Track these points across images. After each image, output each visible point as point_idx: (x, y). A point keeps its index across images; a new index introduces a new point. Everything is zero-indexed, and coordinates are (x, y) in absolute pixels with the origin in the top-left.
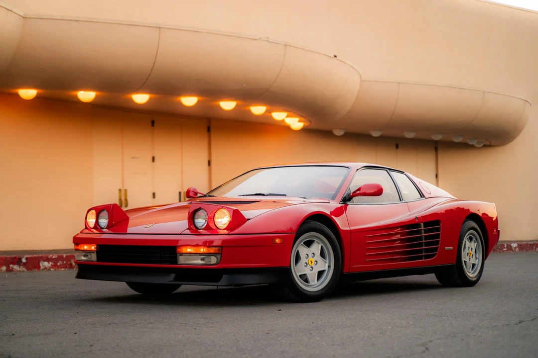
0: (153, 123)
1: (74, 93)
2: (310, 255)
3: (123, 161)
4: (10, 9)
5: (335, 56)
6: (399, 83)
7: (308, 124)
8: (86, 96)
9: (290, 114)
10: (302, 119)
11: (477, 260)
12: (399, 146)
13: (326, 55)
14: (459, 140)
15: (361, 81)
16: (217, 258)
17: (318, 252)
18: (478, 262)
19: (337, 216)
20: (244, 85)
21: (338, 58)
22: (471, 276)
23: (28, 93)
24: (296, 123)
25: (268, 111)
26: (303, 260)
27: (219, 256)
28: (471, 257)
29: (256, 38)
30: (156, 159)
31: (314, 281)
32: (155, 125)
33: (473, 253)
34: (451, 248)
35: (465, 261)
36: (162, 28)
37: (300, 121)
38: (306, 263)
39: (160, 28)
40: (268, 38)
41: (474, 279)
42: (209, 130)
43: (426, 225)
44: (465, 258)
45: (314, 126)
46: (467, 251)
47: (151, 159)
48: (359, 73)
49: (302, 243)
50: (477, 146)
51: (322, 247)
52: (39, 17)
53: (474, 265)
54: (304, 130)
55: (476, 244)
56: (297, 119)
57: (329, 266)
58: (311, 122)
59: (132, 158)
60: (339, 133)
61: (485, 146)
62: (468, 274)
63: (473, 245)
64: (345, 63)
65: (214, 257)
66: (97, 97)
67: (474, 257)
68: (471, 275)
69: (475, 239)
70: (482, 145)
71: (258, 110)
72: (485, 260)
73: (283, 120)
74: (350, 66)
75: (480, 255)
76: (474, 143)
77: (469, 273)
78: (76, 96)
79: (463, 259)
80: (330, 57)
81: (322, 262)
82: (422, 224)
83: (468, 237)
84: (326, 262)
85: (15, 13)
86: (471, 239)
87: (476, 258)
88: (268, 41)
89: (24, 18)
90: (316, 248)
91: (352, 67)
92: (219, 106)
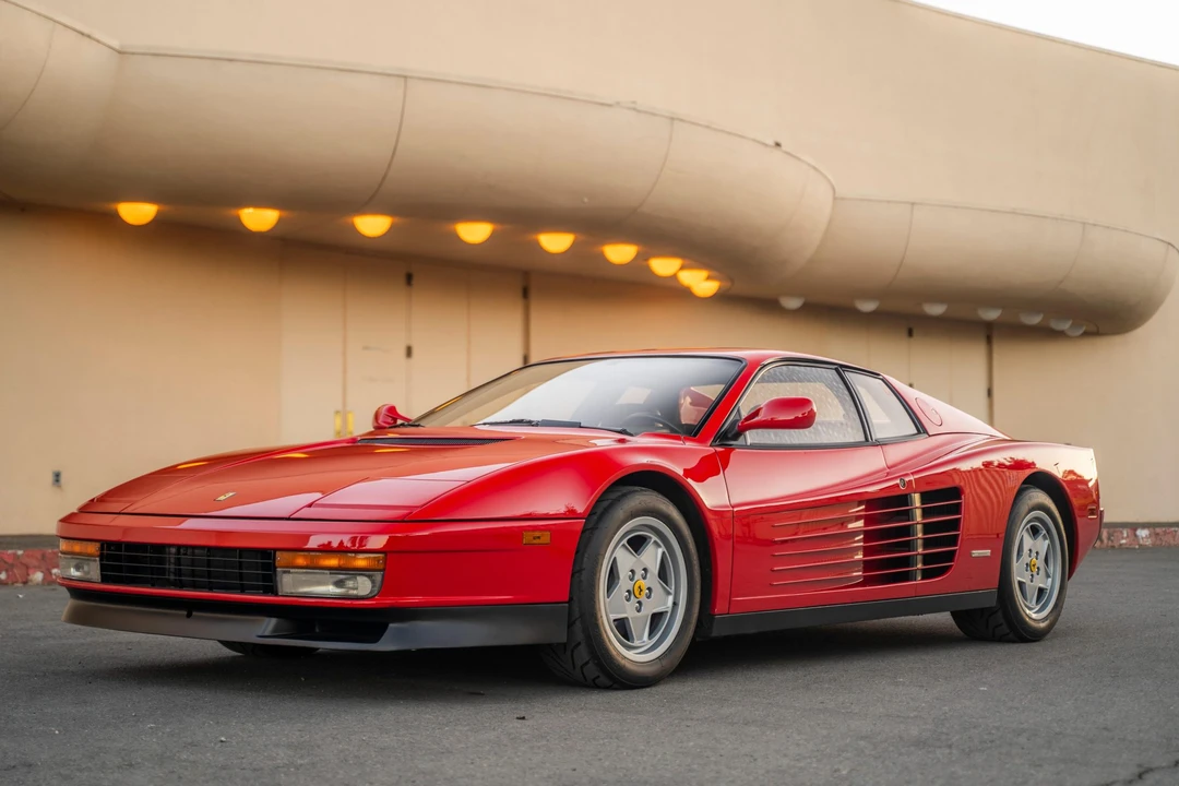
0: (409, 278)
1: (233, 212)
2: (640, 572)
3: (344, 354)
4: (86, 31)
5: (778, 145)
6: (913, 204)
7: (727, 284)
8: (259, 219)
9: (687, 262)
10: (714, 273)
11: (1050, 580)
12: (915, 332)
13: (759, 142)
14: (1035, 320)
15: (835, 199)
16: (373, 582)
17: (655, 569)
18: (1052, 583)
19: (700, 478)
20: (586, 200)
21: (783, 148)
22: (1034, 616)
23: (138, 212)
24: (701, 283)
25: (642, 258)
26: (624, 583)
27: (378, 576)
28: (1035, 573)
29: (609, 102)
30: (415, 352)
31: (641, 637)
32: (414, 282)
33: (1040, 563)
34: (987, 552)
35: (1020, 583)
36: (411, 77)
37: (709, 278)
38: (628, 591)
39: (405, 77)
40: (634, 102)
41: (1042, 625)
42: (526, 293)
43: (925, 497)
44: (1019, 574)
45: (742, 288)
46: (1025, 558)
47: (403, 352)
48: (829, 181)
49: (625, 541)
50: (1070, 333)
51: (664, 553)
52: (152, 51)
53: (1041, 591)
54: (721, 298)
55: (1047, 542)
56: (704, 274)
57: (675, 604)
58: (732, 280)
59: (366, 348)
60: (793, 303)
61: (1086, 334)
62: (1028, 612)
63: (1042, 545)
64: (799, 159)
65: (366, 578)
66: (280, 221)
67: (1042, 572)
68: (1034, 614)
69: (1044, 532)
70: (1081, 332)
71: (620, 253)
72: (1069, 577)
73: (674, 277)
74: (809, 165)
75: (1056, 570)
76: (1065, 326)
77: (1030, 609)
78: (238, 219)
79: (1016, 578)
80: (766, 145)
81: (661, 590)
82: (917, 498)
83: (1029, 526)
84: (669, 593)
85: (98, 41)
86: (1035, 531)
87: (1048, 576)
88: (634, 109)
89: (120, 52)
90: (652, 556)
91: (815, 168)
92: (537, 244)
